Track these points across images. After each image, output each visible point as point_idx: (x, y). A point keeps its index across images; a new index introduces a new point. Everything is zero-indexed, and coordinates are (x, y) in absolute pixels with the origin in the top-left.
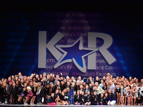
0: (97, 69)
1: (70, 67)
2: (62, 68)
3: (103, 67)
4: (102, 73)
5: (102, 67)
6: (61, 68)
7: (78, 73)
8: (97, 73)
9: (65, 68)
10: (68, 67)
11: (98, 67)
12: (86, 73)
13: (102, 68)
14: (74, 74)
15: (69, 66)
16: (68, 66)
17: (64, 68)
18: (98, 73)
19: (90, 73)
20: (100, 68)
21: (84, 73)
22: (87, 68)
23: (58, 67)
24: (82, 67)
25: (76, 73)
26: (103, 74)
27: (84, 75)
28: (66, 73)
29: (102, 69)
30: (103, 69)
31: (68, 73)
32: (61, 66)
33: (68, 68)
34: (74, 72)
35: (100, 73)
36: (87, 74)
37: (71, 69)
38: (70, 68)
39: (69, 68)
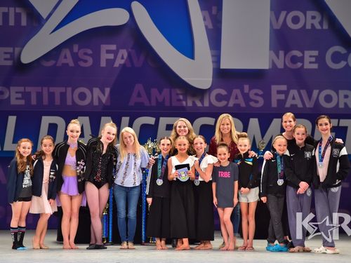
0: (274, 64)
1: (115, 53)
2: (72, 64)
3: (315, 53)
4: (304, 92)
5: (307, 53)
6: (62, 61)
7: (166, 91)
8: (275, 88)
9: (90, 61)
10: (105, 57)
11: (281, 53)
12: (209, 90)
13: (307, 59)
14: (139, 95)
15: (113, 47)
16: (104, 48)
17: (82, 64)
18: (284, 88)
19: (236, 92)
20: (294, 60)
21: (199, 93)
22: (217, 59)
23: (47, 56)
24: (191, 55)
25: (154, 91)
26: (310, 96)
27: (199, 104)
28: (96, 91)
29: (307, 66)
30: (315, 66)
31: (108, 90)
32: (66, 52)
33: (103, 64)
34: (139, 87)
35: (294, 92)
36: (219, 97)
37: (123, 66)
38: (119, 62)
39: (114, 60)
